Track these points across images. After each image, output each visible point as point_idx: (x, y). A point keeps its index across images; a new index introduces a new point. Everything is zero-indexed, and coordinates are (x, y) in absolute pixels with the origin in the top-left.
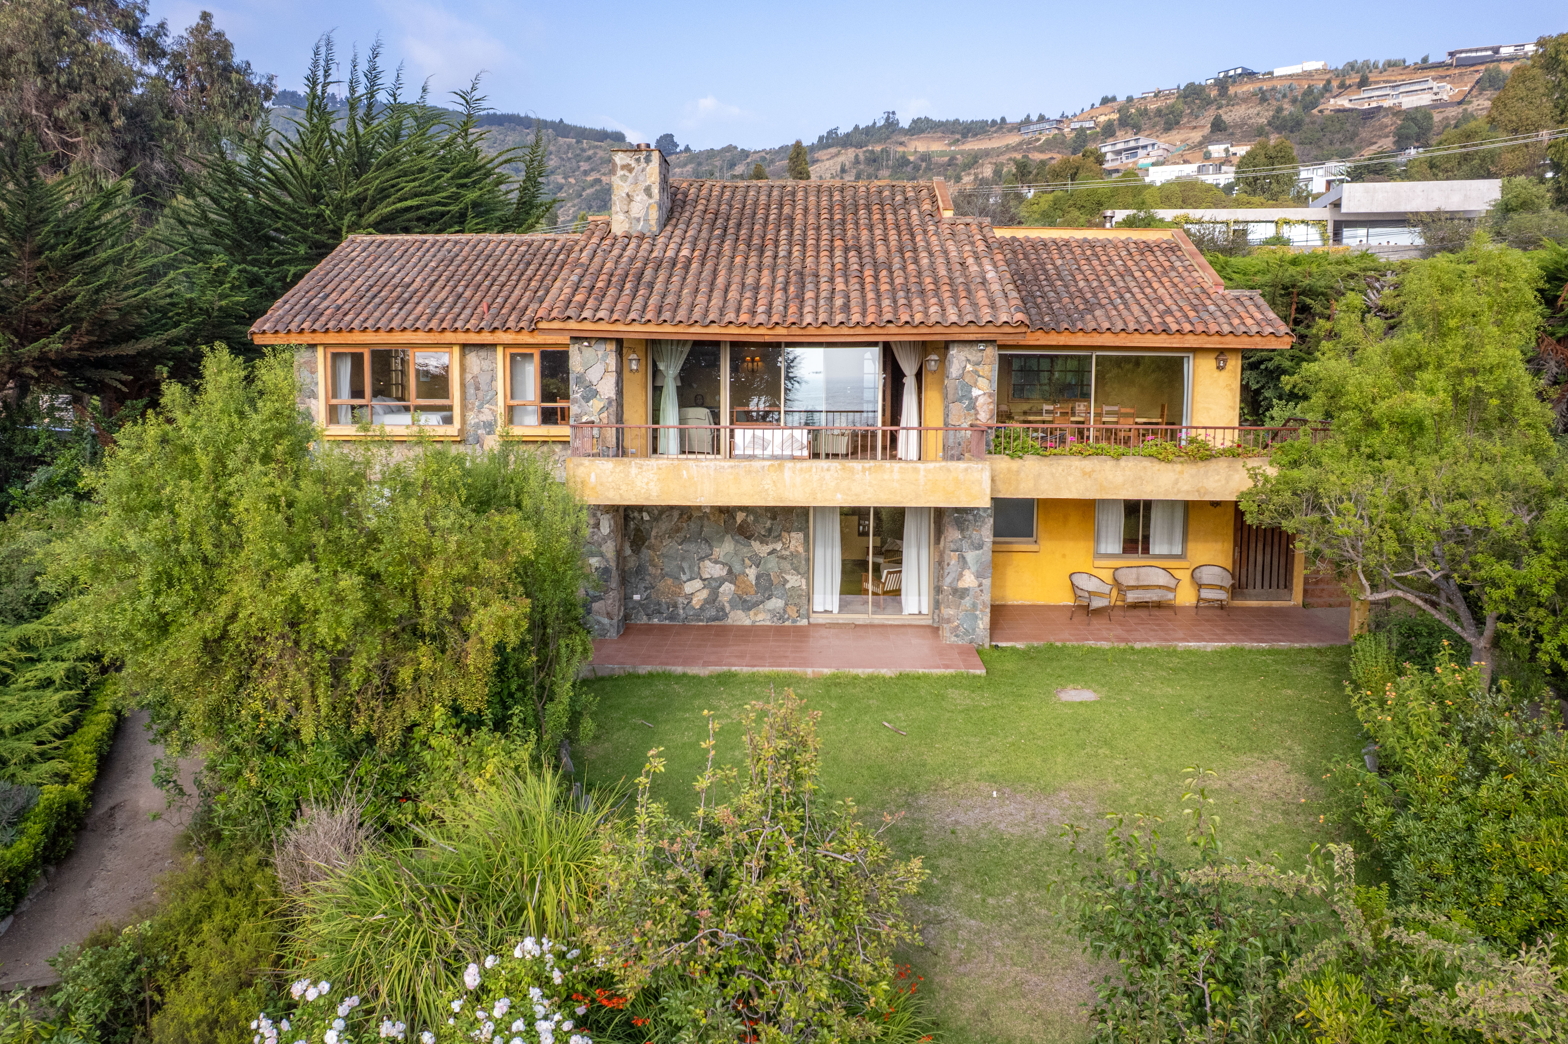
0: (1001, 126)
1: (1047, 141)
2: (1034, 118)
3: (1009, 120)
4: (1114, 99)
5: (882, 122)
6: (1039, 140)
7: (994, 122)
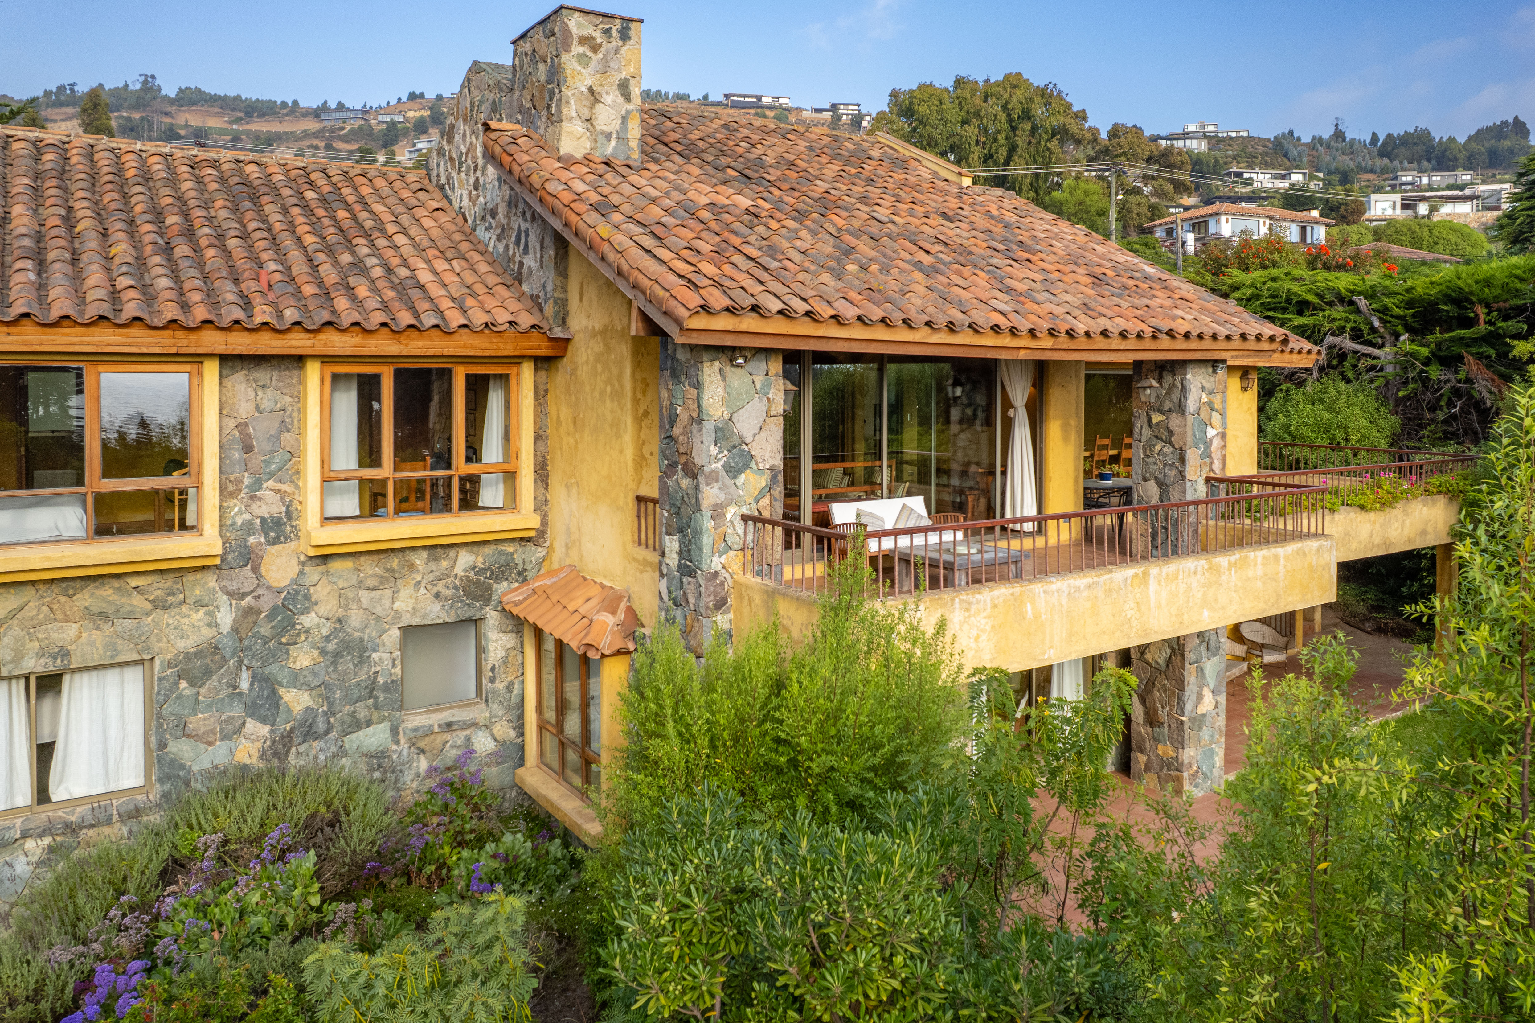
0: (293, 110)
1: (352, 131)
2: (333, 105)
3: (302, 104)
4: (422, 96)
5: (138, 86)
6: (343, 128)
7: (284, 104)
